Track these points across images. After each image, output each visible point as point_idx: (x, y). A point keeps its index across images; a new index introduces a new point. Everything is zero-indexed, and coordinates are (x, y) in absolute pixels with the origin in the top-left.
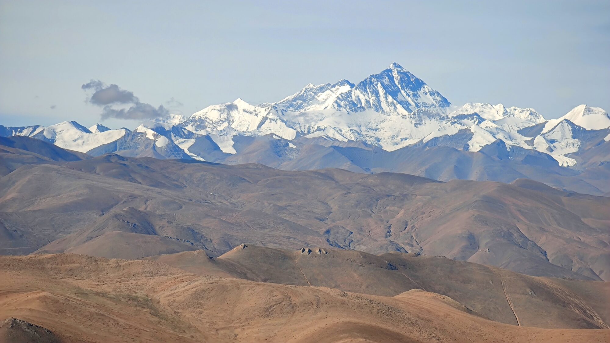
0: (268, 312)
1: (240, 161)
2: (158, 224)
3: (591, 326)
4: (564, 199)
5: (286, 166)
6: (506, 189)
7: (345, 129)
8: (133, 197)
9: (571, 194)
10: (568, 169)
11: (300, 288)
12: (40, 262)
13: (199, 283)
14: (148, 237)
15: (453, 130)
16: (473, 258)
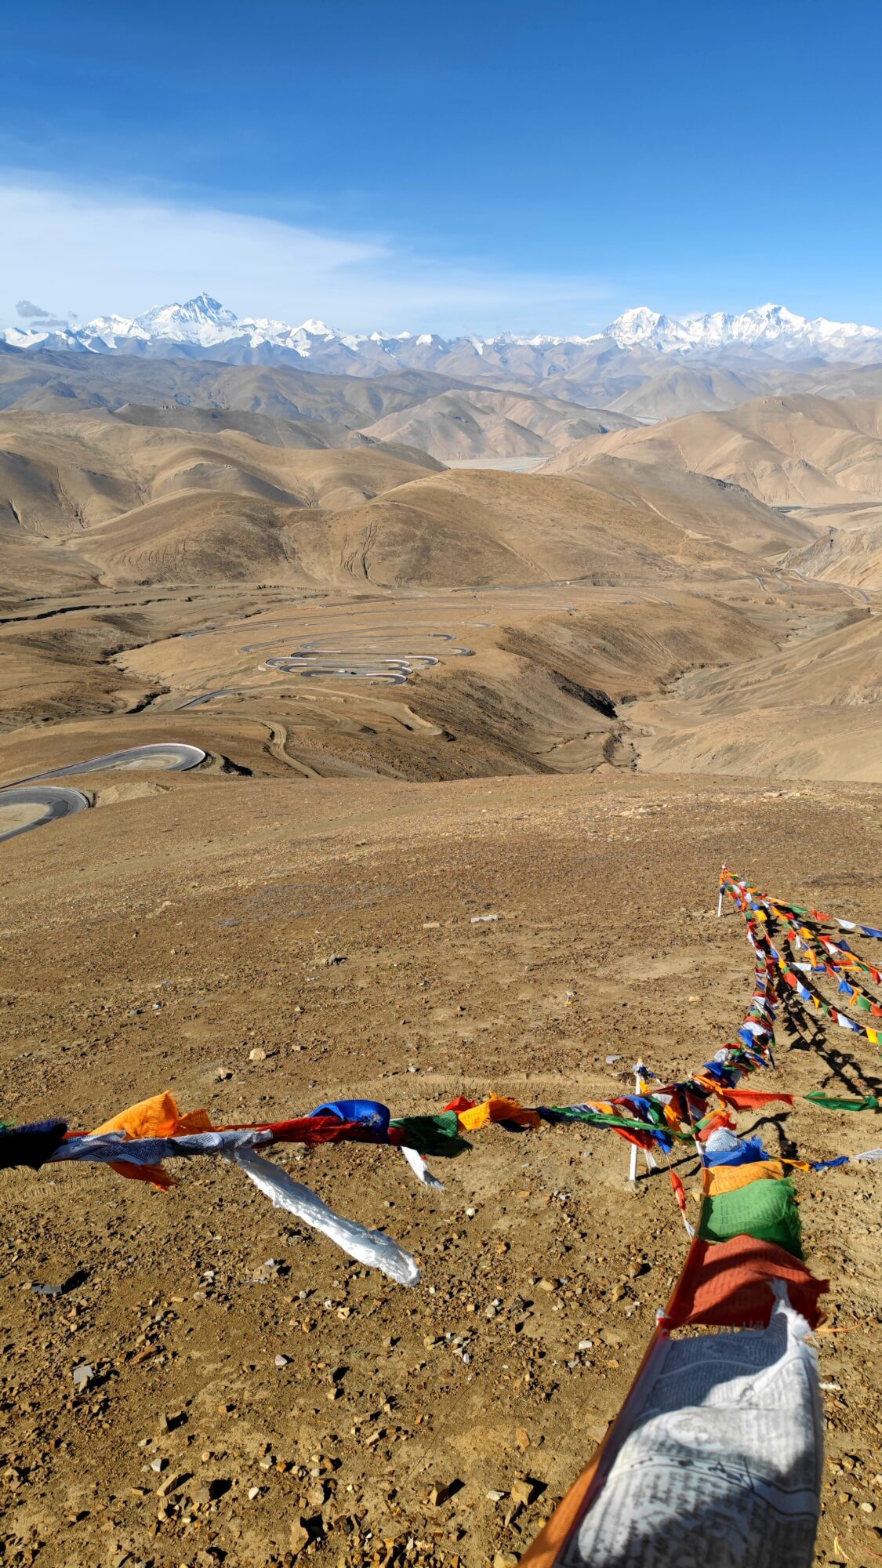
0: (147, 443)
1: (120, 353)
2: (76, 391)
3: (323, 448)
4: (305, 376)
5: (147, 356)
6: (272, 370)
7: (179, 333)
8: (59, 375)
9: (308, 373)
10: (305, 358)
11: (164, 429)
12: (9, 415)
13: (105, 427)
14: (72, 399)
15: (241, 334)
16: (258, 411)
